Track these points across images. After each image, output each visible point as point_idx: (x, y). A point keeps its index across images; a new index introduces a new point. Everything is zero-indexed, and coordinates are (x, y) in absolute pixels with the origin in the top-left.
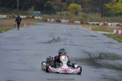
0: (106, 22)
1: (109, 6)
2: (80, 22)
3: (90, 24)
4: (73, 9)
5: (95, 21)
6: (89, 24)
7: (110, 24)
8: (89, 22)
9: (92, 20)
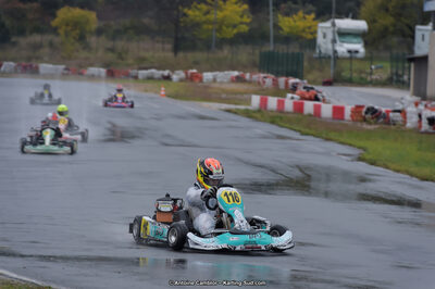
0: (195, 71)
1: (197, 13)
2: (103, 71)
3: (140, 77)
4: (69, 28)
5: (156, 68)
6: (136, 77)
7: (208, 76)
8: (135, 71)
9: (143, 63)
